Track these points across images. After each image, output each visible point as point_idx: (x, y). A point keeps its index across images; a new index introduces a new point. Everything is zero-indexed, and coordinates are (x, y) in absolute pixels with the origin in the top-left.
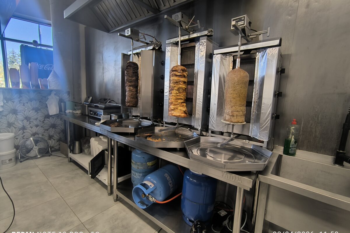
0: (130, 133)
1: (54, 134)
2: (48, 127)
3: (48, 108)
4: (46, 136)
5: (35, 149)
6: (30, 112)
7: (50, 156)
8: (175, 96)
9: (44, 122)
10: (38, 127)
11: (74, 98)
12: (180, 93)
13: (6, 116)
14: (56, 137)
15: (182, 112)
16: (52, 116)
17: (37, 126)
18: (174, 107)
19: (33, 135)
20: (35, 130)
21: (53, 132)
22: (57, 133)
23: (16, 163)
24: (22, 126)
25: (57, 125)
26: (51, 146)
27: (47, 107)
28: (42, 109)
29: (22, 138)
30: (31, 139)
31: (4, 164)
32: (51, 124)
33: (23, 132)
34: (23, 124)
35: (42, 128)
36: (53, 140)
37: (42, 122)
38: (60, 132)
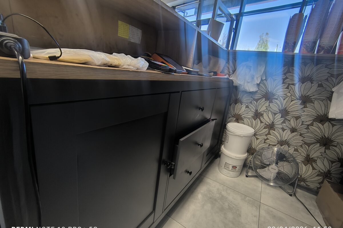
2: (313, 140)
3: (331, 102)
4: (303, 154)
5: (272, 168)
6: (293, 102)
7: (291, 195)
9: (310, 127)
13: (257, 100)
14: (322, 165)
17: (293, 130)
19: (282, 143)
20: (287, 135)
21: (318, 154)
22: (327, 159)
23: (241, 173)
24: (270, 122)
25: (334, 144)
26: (303, 176)
27: (330, 98)
28: (316, 102)
29: (264, 140)
30: (276, 149)
31: (226, 169)
32: (322, 137)
33: (269, 132)
34: (274, 119)
35: (301, 137)
36: (311, 168)
37: (306, 127)
38: (335, 161)
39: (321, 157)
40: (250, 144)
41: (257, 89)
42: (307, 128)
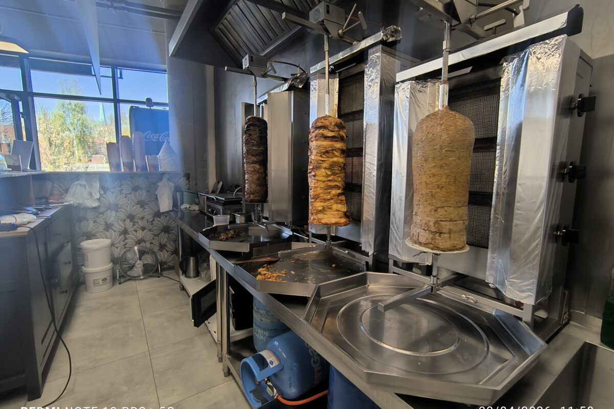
0: (243, 253)
1: (166, 242)
2: (159, 231)
3: (158, 201)
4: (156, 244)
5: (138, 264)
6: (134, 208)
7: (159, 277)
8: (324, 182)
9: (153, 222)
10: (145, 231)
11: (196, 184)
12: (334, 174)
13: (103, 213)
14: (170, 247)
15: (341, 214)
16: (163, 213)
17: (143, 229)
18: (322, 204)
19: (139, 242)
20: (140, 234)
21: (165, 240)
22: (171, 240)
23: (113, 284)
24: (123, 229)
25: (171, 228)
26: (163, 261)
27: (157, 199)
28: (150, 203)
29: (124, 246)
30: (136, 248)
31: (96, 286)
32: (163, 227)
33: (125, 237)
34: (125, 225)
35: (150, 232)
36: (166, 252)
40: (112, 255)
41: (99, 204)
42: (152, 224)
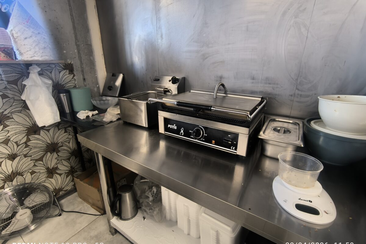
1: (56, 164)
2: (41, 153)
3: (29, 110)
4: (42, 171)
7: (60, 215)
9: (29, 143)
10: (17, 160)
11: (84, 79)
14: (64, 167)
16: (43, 128)
17: (12, 157)
21: (54, 161)
22: (64, 160)
25: (60, 144)
26: (57, 188)
28: (14, 116)
32: (47, 145)
35: (27, 158)
36: (58, 176)
37: (25, 146)
38: (69, 157)
39: (58, 162)
42: (27, 146)
